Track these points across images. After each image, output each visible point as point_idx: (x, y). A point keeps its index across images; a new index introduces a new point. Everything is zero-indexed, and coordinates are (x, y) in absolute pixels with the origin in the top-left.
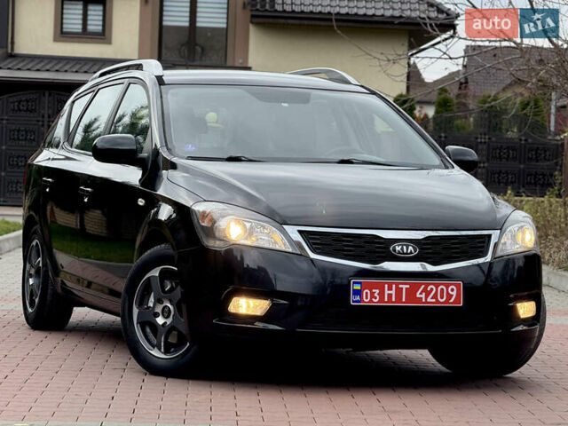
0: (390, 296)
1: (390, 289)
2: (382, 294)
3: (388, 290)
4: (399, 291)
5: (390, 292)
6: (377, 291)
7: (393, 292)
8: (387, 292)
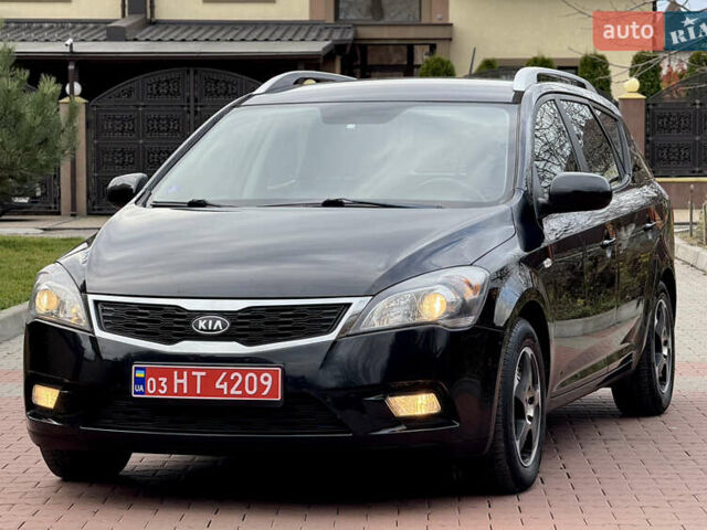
0: (180, 385)
1: (180, 377)
2: (170, 383)
3: (179, 378)
4: (192, 380)
5: (181, 381)
6: (165, 380)
7: (184, 381)
8: (176, 381)
